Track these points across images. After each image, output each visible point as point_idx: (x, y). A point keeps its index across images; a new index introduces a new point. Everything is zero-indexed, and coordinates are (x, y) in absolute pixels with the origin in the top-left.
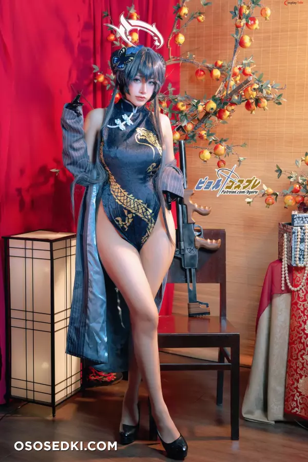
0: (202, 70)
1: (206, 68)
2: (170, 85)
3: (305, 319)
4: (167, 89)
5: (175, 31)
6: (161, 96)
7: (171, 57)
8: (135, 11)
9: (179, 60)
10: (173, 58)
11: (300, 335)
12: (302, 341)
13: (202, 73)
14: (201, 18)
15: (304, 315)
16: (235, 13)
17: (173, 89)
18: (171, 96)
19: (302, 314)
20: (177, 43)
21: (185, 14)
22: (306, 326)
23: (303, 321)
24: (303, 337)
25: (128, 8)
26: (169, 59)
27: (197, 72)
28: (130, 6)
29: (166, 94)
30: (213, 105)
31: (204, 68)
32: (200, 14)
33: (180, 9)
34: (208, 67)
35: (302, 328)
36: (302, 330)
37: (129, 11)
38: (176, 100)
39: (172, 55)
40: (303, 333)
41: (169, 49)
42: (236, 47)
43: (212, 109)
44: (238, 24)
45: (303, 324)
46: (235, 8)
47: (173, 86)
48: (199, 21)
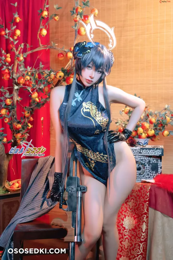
0: (61, 54)
1: (64, 52)
2: (41, 63)
3: (123, 217)
4: (39, 66)
5: (41, 27)
6: (34, 70)
7: (41, 45)
8: (18, 16)
9: (46, 47)
10: (43, 46)
11: (120, 228)
12: (121, 232)
13: (62, 55)
14: (57, 18)
15: (122, 214)
16: (74, 12)
17: (42, 66)
18: (41, 71)
19: (121, 214)
20: (42, 35)
21: (45, 15)
22: (123, 222)
23: (121, 219)
24: (121, 230)
25: (14, 14)
26: (40, 46)
27: (59, 55)
28: (15, 12)
29: (37, 69)
30: (61, 74)
31: (63, 52)
32: (56, 15)
33: (42, 12)
34: (65, 51)
35: (121, 223)
36: (121, 225)
37: (14, 16)
38: (44, 73)
39: (41, 44)
40: (121, 227)
41: (39, 39)
42: (76, 35)
43: (60, 77)
44: (75, 19)
45: (121, 221)
46: (74, 9)
47: (42, 65)
48: (55, 20)
